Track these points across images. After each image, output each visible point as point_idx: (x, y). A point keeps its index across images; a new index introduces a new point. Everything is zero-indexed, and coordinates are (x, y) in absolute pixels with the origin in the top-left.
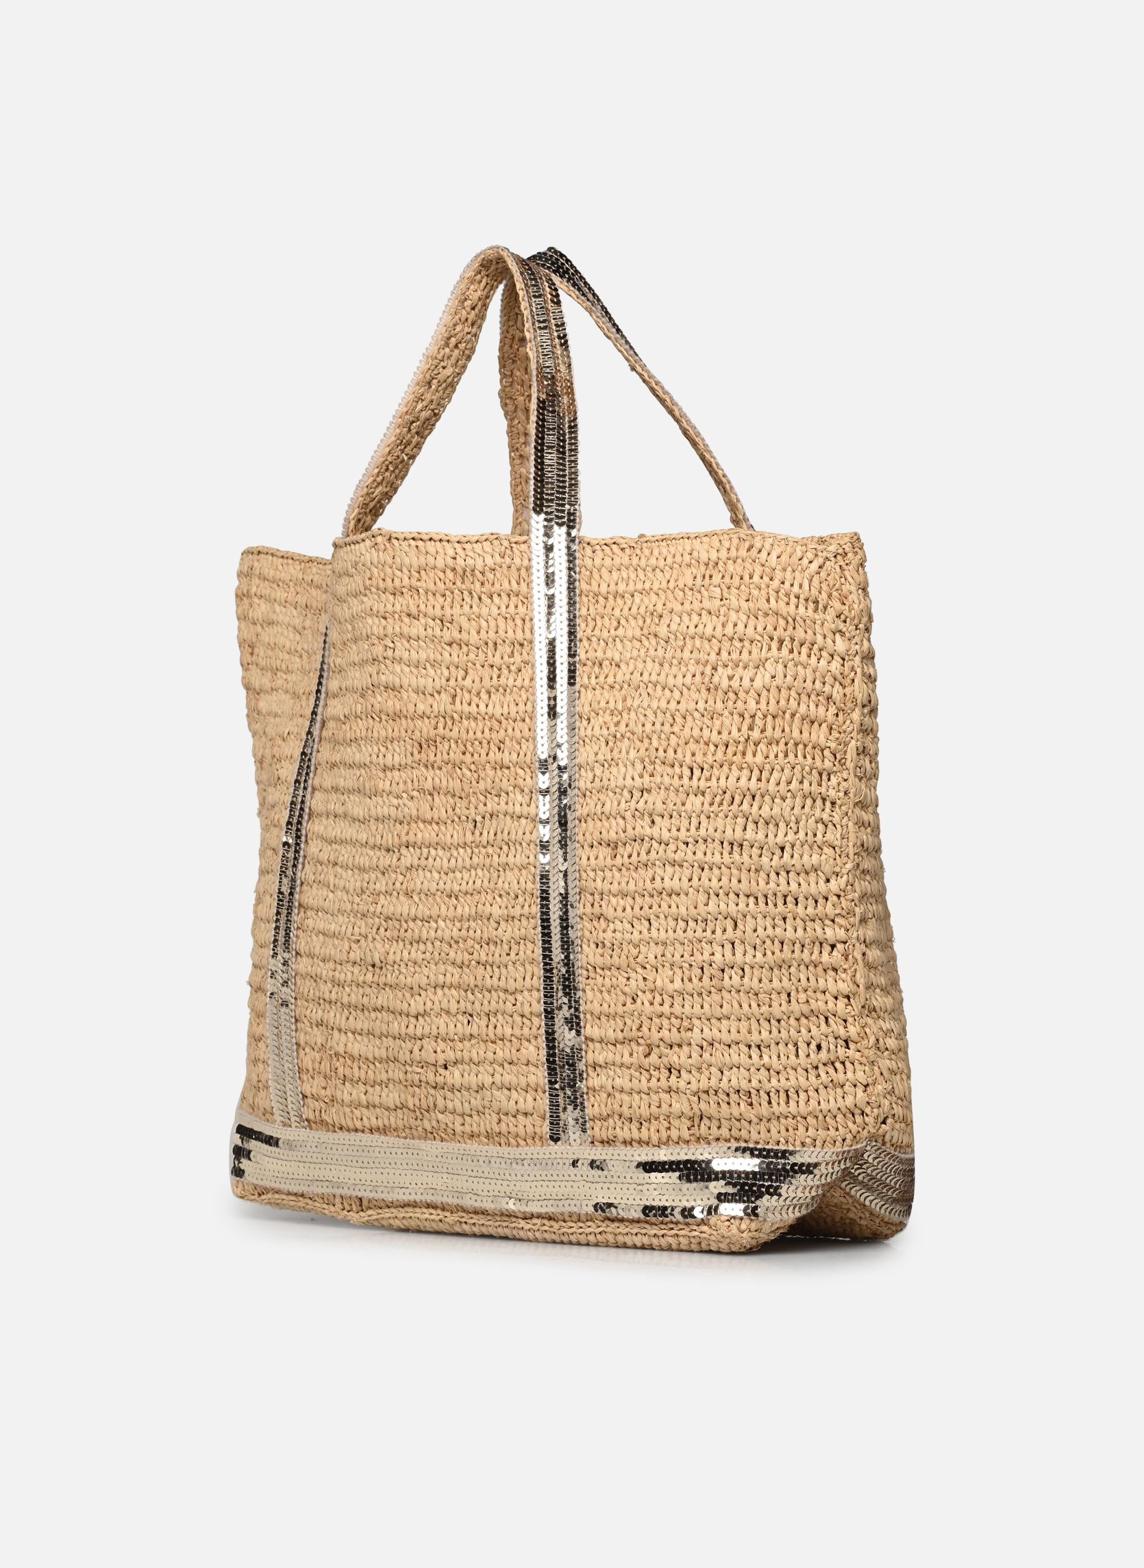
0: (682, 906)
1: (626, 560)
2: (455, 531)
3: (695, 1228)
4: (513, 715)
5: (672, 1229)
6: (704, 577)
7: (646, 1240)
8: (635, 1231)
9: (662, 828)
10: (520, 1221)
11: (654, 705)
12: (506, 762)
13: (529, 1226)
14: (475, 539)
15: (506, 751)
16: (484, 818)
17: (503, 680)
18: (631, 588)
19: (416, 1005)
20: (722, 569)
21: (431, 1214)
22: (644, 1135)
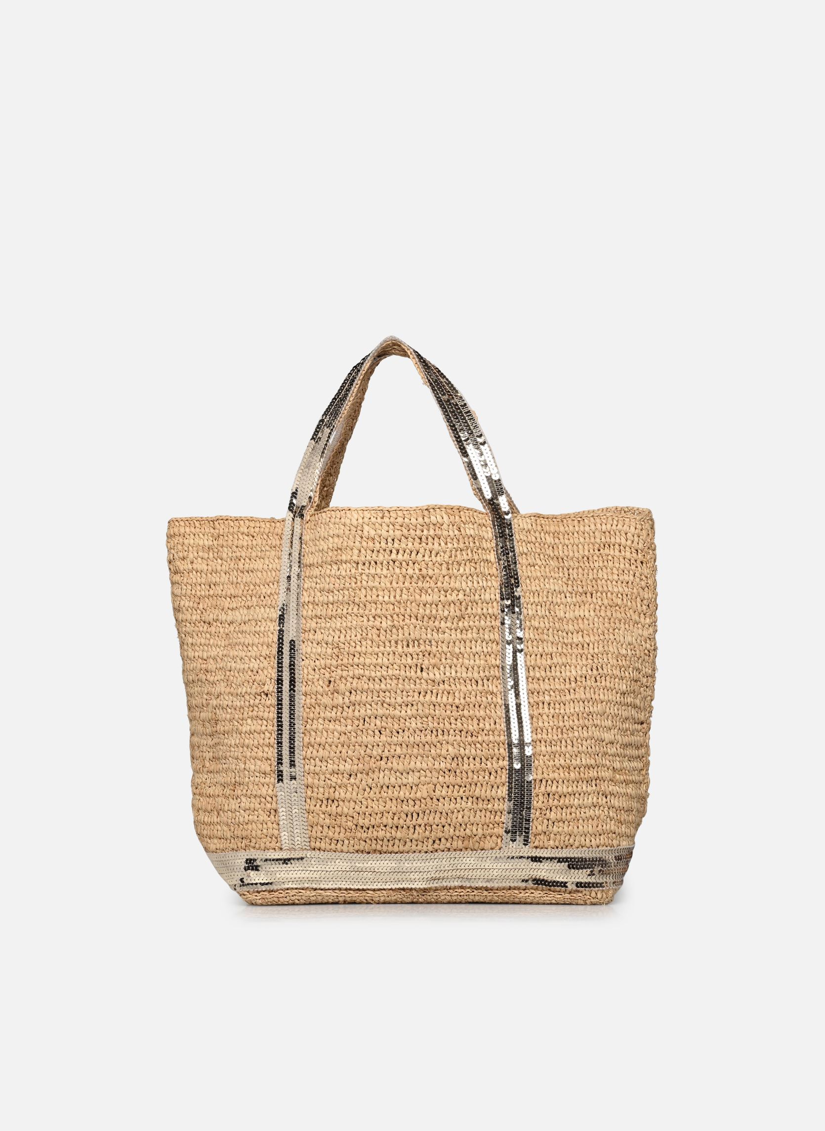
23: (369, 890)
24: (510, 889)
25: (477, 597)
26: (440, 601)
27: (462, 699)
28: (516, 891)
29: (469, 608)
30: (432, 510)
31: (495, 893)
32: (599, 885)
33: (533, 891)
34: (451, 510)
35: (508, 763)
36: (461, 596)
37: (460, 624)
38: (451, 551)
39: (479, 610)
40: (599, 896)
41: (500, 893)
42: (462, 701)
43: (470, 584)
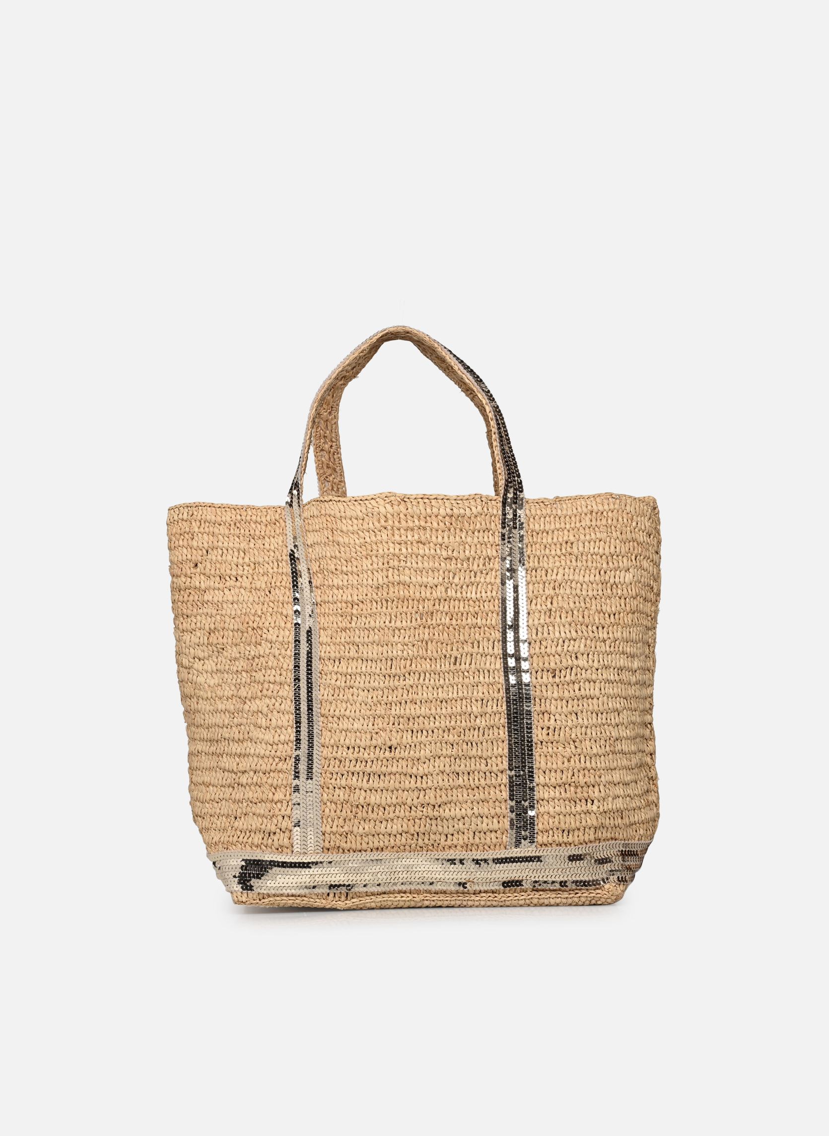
0: (594, 705)
1: (549, 511)
2: (452, 493)
3: (593, 891)
4: (484, 598)
5: (577, 893)
6: (597, 520)
7: (558, 901)
8: (554, 896)
9: (582, 662)
10: (472, 895)
11: (574, 592)
12: (479, 624)
13: (478, 898)
14: (465, 498)
15: (479, 618)
16: (462, 656)
17: (478, 579)
18: (553, 527)
19: (422, 769)
20: (606, 515)
21: (402, 897)
22: (570, 839)
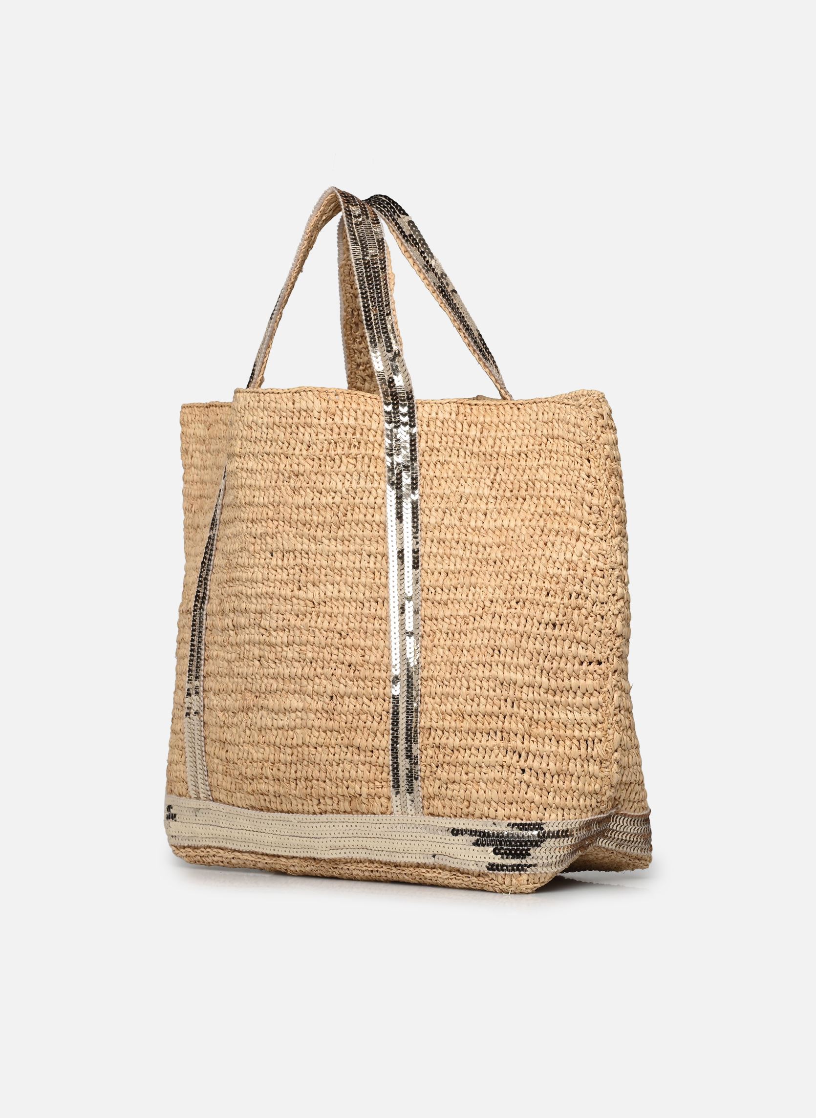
23: (283, 856)
24: (418, 867)
25: (358, 500)
26: (313, 504)
27: (344, 624)
28: (424, 870)
29: (349, 514)
30: (303, 393)
31: (403, 871)
32: (505, 868)
33: (440, 871)
34: (322, 393)
35: (391, 705)
36: (338, 499)
37: (340, 533)
38: (322, 443)
39: (361, 517)
40: (507, 881)
41: (407, 871)
42: (345, 627)
43: (347, 484)
